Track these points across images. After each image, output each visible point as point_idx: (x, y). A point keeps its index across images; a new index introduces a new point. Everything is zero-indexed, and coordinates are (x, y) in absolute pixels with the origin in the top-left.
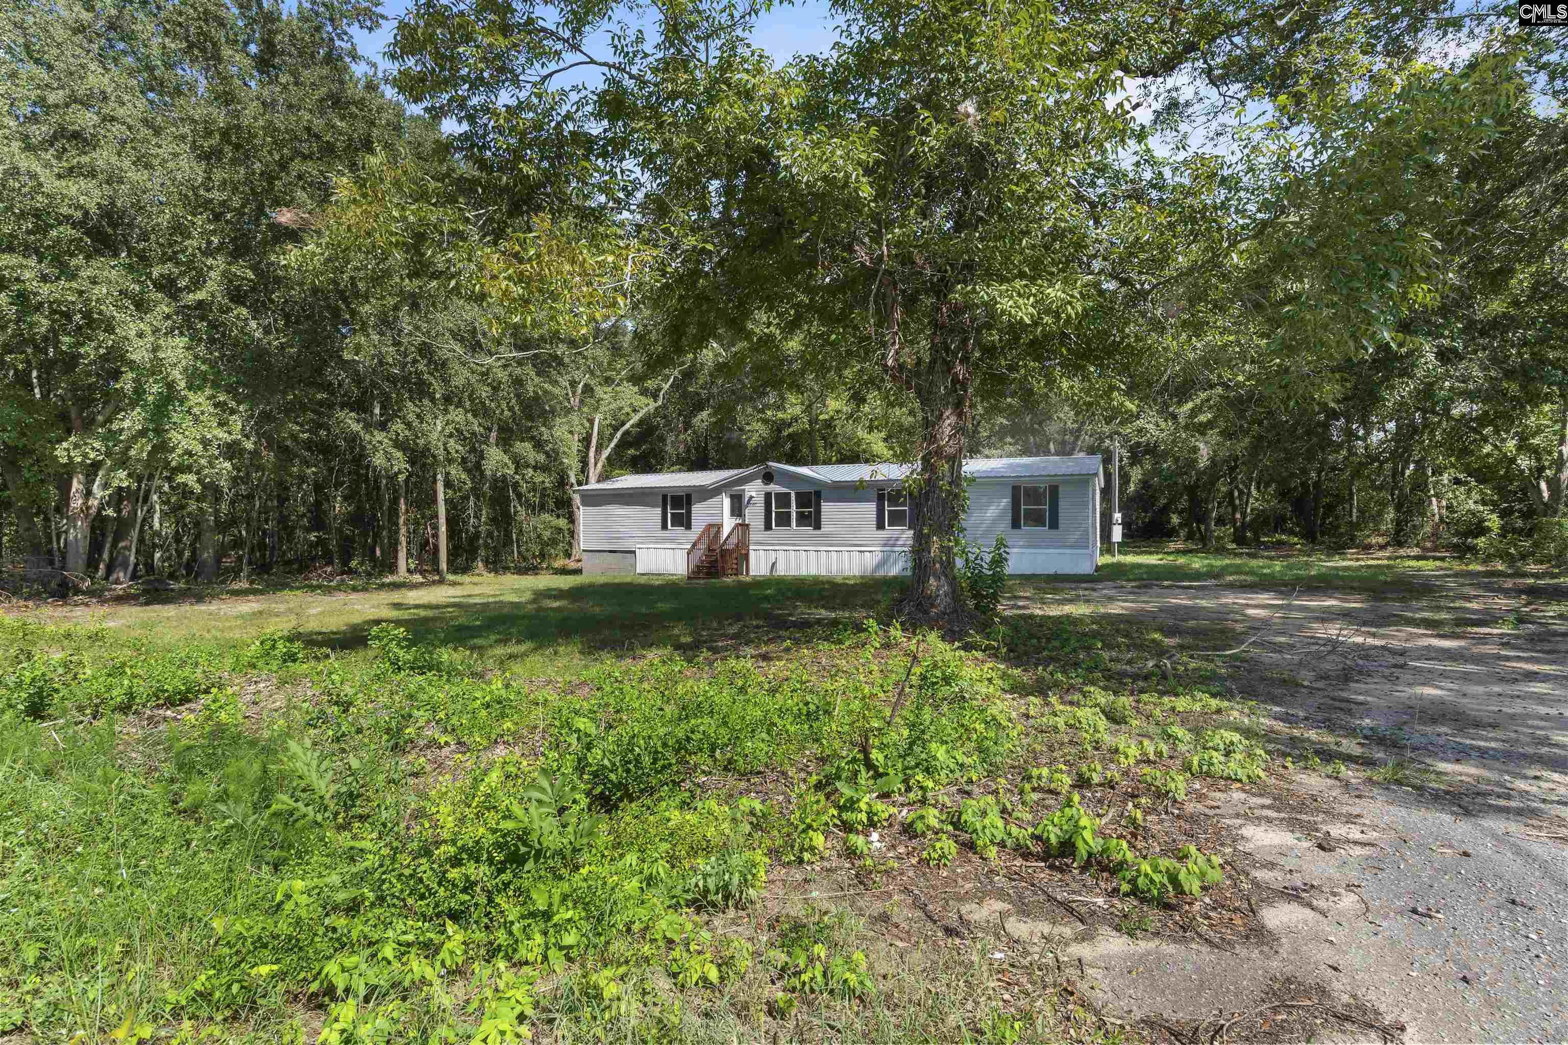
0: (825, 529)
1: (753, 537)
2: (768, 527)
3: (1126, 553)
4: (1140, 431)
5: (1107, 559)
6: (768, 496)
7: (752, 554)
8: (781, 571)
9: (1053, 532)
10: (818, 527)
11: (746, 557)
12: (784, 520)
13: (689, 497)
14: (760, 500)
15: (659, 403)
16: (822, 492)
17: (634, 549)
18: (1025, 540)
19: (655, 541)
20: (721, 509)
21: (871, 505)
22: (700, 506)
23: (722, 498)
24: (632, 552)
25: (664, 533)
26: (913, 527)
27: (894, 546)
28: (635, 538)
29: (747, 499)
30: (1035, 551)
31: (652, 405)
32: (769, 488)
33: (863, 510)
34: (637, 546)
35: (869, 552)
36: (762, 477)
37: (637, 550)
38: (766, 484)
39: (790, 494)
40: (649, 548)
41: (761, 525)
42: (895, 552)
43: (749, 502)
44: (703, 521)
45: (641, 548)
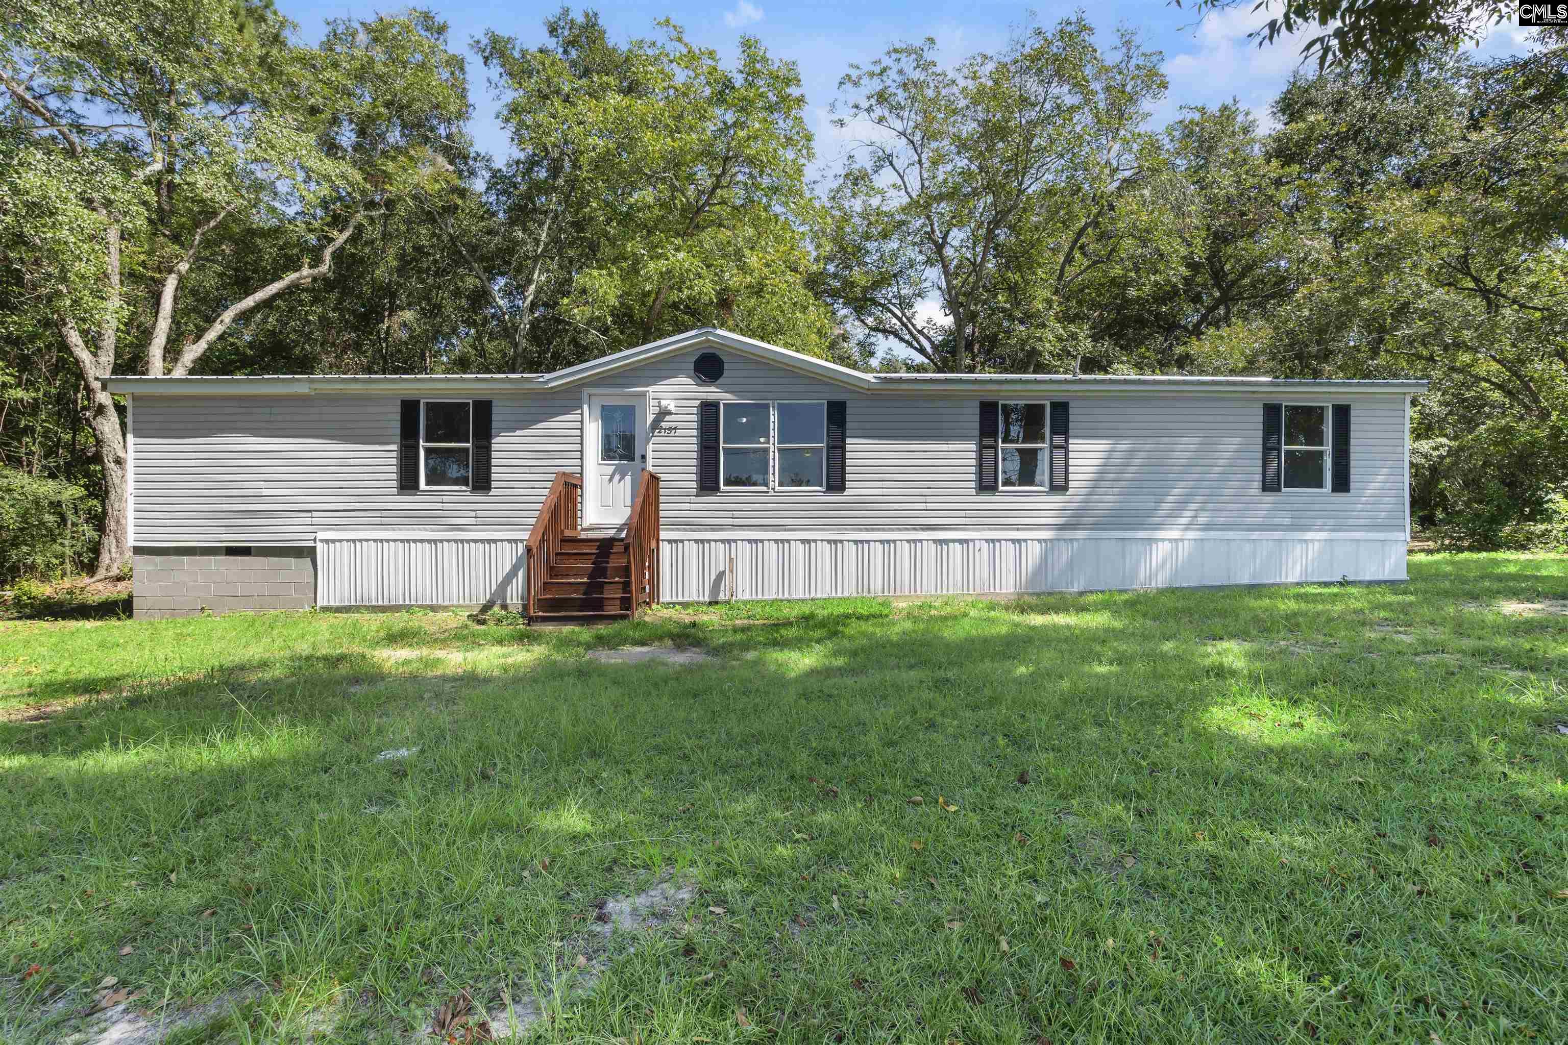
0: (853, 489)
1: (671, 508)
2: (708, 485)
6: (708, 409)
7: (667, 551)
8: (743, 589)
9: (1341, 497)
10: (835, 486)
11: (650, 556)
13: (484, 407)
14: (687, 420)
15: (324, 268)
16: (848, 404)
17: (311, 544)
18: (1289, 514)
19: (378, 521)
20: (578, 440)
21: (963, 437)
22: (518, 433)
23: (582, 414)
24: (310, 553)
25: (408, 502)
26: (1059, 487)
27: (1018, 528)
28: (314, 514)
29: (650, 418)
30: (1309, 535)
31: (306, 271)
32: (712, 392)
33: (944, 447)
34: (321, 535)
35: (961, 541)
36: (692, 366)
37: (319, 546)
38: (702, 383)
39: (767, 407)
40: (360, 540)
41: (690, 481)
42: (1019, 541)
43: (656, 425)
44: (526, 470)
45: (334, 541)
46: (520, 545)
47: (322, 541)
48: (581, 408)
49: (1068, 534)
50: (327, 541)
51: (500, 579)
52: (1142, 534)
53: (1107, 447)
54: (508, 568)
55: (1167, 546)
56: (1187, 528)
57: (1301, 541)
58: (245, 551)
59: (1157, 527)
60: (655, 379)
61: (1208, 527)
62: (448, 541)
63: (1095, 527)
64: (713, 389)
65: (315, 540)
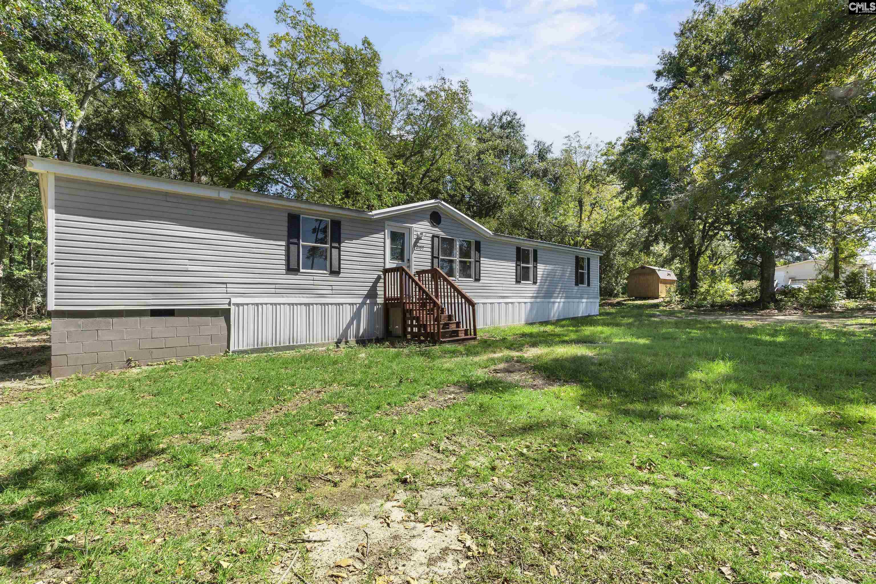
0: (483, 281)
6: (434, 239)
9: (588, 288)
10: (477, 278)
13: (337, 224)
14: (427, 244)
16: (481, 243)
17: (227, 307)
18: (580, 293)
19: (273, 291)
20: (382, 248)
21: (512, 261)
22: (354, 241)
23: (384, 235)
24: (226, 314)
25: (293, 279)
26: (535, 282)
27: (526, 297)
28: (229, 286)
29: (413, 240)
30: (583, 300)
32: (436, 231)
33: (506, 264)
34: (234, 300)
36: (429, 217)
37: (232, 308)
38: (433, 226)
39: (455, 240)
40: (262, 304)
42: (526, 303)
44: (358, 263)
45: (243, 305)
46: (355, 306)
47: (234, 304)
48: (384, 231)
49: (537, 300)
50: (238, 305)
51: (345, 326)
52: (552, 300)
53: (543, 268)
54: (349, 319)
55: (557, 304)
58: (170, 313)
59: (555, 297)
60: (414, 221)
61: (565, 298)
62: (316, 304)
63: (543, 297)
64: (437, 229)
65: (229, 304)
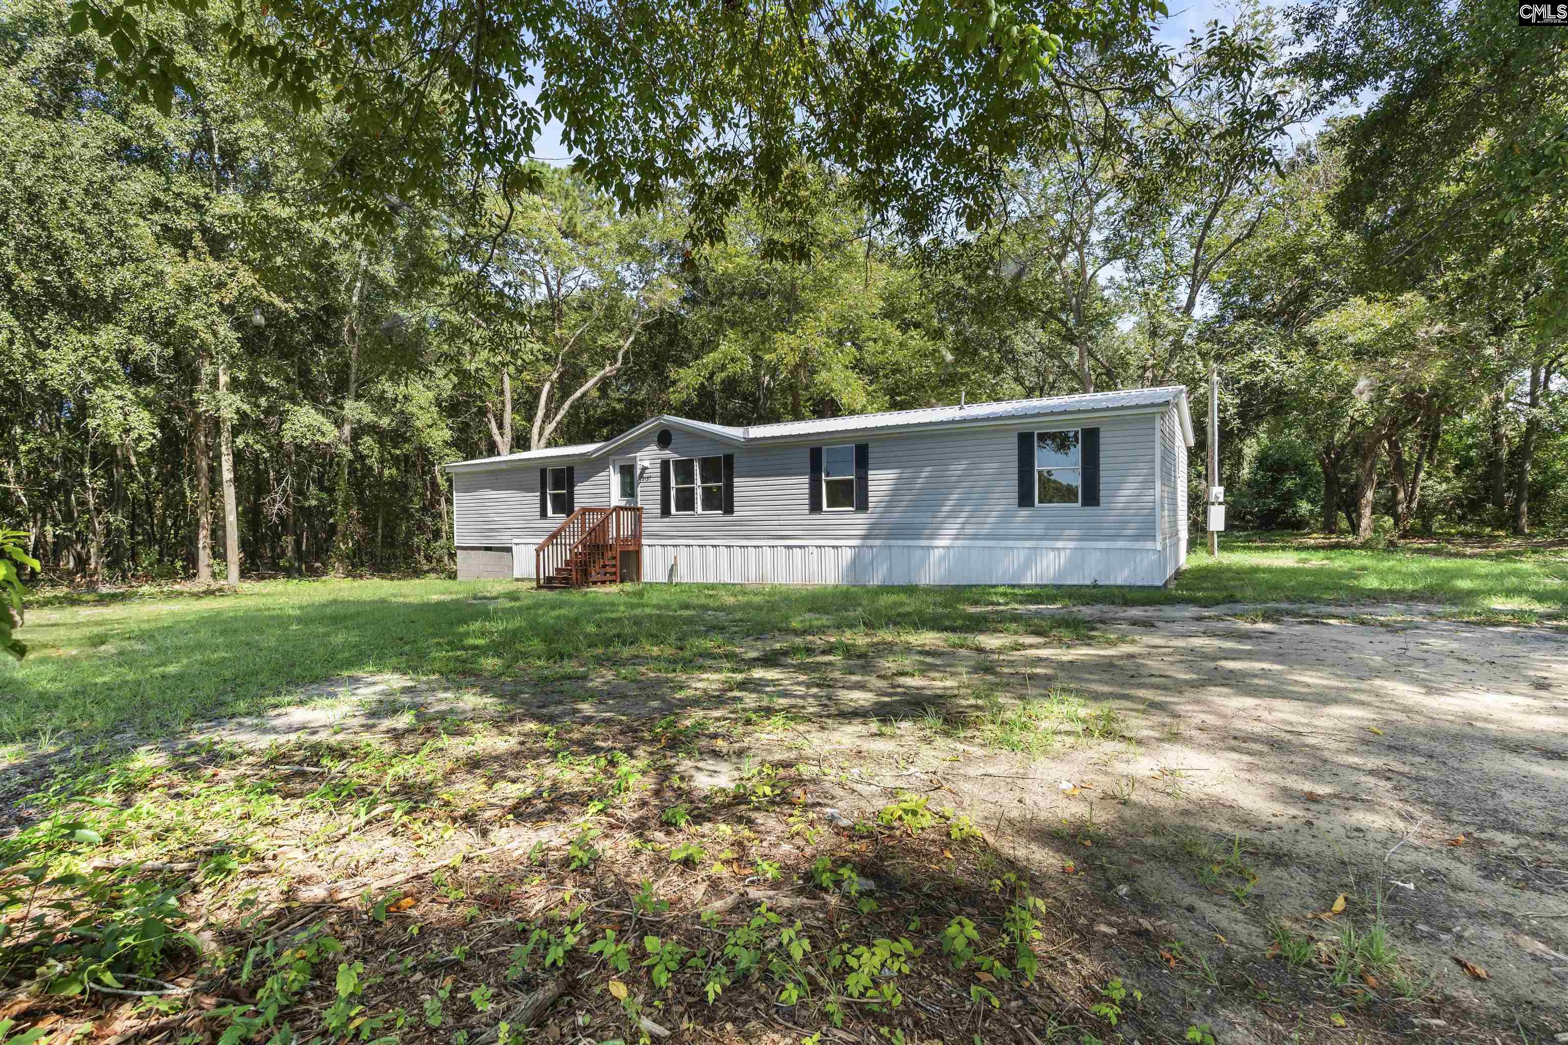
0: (740, 511)
1: (648, 526)
2: (666, 512)
3: (1231, 549)
4: (1254, 366)
5: (1202, 559)
6: (665, 464)
7: (646, 552)
8: (684, 576)
9: (1090, 510)
10: (729, 510)
11: (638, 553)
12: (686, 503)
13: (570, 470)
14: (655, 472)
15: (619, 365)
16: (735, 456)
17: (511, 545)
18: (1042, 526)
19: (533, 533)
20: (609, 486)
21: (801, 474)
22: (586, 483)
23: (610, 471)
24: (509, 550)
25: (544, 523)
26: (863, 506)
27: (837, 538)
28: (512, 530)
29: (639, 471)
30: (1059, 544)
31: (608, 368)
32: (667, 454)
33: (790, 481)
34: (514, 541)
35: (800, 547)
36: (656, 439)
37: (514, 546)
38: (661, 449)
39: (692, 461)
40: (528, 544)
41: (657, 508)
42: (836, 547)
43: (642, 473)
45: (518, 544)
48: (610, 467)
49: (870, 542)
50: (516, 544)
52: (923, 543)
53: (895, 476)
55: (941, 551)
56: (956, 537)
57: (1053, 549)
58: (490, 549)
59: (932, 537)
61: (975, 537)
63: (888, 537)
64: (667, 452)
